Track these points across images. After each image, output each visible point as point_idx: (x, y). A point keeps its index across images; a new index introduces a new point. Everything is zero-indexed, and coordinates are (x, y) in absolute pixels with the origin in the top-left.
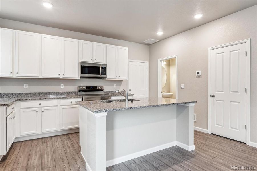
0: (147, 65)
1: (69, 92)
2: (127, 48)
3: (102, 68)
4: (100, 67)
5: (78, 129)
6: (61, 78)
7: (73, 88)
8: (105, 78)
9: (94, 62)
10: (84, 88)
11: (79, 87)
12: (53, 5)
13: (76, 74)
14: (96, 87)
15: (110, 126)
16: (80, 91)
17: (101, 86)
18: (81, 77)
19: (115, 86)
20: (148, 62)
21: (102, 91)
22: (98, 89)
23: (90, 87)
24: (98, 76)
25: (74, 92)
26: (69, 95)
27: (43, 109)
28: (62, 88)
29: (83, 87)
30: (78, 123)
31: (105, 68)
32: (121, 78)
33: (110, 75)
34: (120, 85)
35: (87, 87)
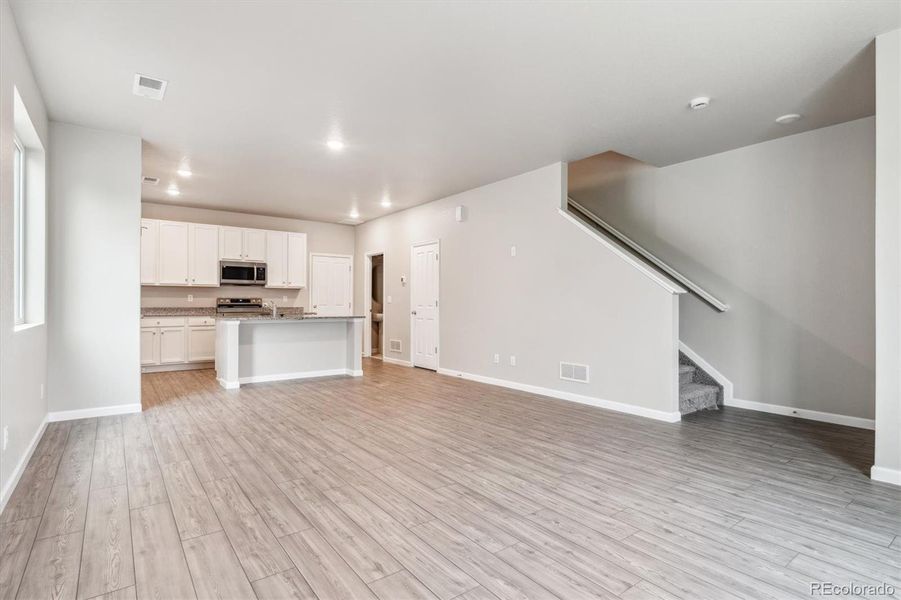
0: (350, 262)
1: (202, 309)
2: (305, 235)
3: (258, 269)
4: (253, 269)
5: (213, 362)
6: (190, 285)
7: (210, 302)
8: (263, 285)
9: (244, 260)
10: (228, 302)
11: (219, 299)
12: (180, 191)
13: (213, 278)
14: (248, 301)
15: (245, 338)
16: (219, 306)
17: (256, 299)
18: (221, 284)
19: (285, 299)
20: (352, 257)
21: (260, 306)
22: (252, 303)
23: (237, 300)
24: (252, 282)
25: (209, 308)
26: (200, 311)
27: (163, 330)
28: (190, 301)
29: (225, 299)
30: (213, 353)
31: (264, 269)
32: (293, 285)
33: (273, 280)
34: (295, 297)
35: (232, 300)
